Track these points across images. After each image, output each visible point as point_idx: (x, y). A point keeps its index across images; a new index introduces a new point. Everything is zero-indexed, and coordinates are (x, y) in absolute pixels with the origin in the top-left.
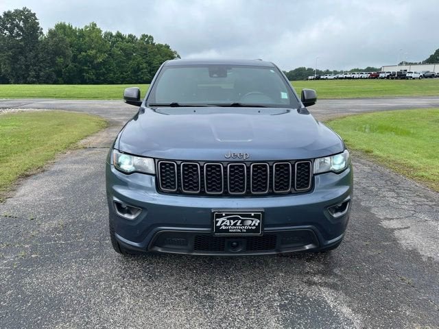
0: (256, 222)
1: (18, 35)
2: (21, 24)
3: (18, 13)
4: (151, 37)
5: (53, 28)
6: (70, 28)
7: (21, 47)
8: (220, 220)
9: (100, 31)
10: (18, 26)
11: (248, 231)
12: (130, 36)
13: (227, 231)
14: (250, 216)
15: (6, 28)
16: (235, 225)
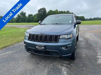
0: (44, 48)
1: (42, 13)
2: (43, 11)
3: (43, 8)
4: (69, 11)
5: (49, 11)
6: (52, 11)
7: (43, 15)
8: (37, 47)
9: (58, 11)
10: (42, 11)
11: (42, 49)
12: (64, 11)
13: (38, 49)
14: (42, 46)
15: (40, 12)
16: (39, 48)
